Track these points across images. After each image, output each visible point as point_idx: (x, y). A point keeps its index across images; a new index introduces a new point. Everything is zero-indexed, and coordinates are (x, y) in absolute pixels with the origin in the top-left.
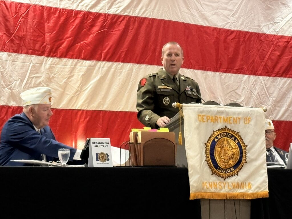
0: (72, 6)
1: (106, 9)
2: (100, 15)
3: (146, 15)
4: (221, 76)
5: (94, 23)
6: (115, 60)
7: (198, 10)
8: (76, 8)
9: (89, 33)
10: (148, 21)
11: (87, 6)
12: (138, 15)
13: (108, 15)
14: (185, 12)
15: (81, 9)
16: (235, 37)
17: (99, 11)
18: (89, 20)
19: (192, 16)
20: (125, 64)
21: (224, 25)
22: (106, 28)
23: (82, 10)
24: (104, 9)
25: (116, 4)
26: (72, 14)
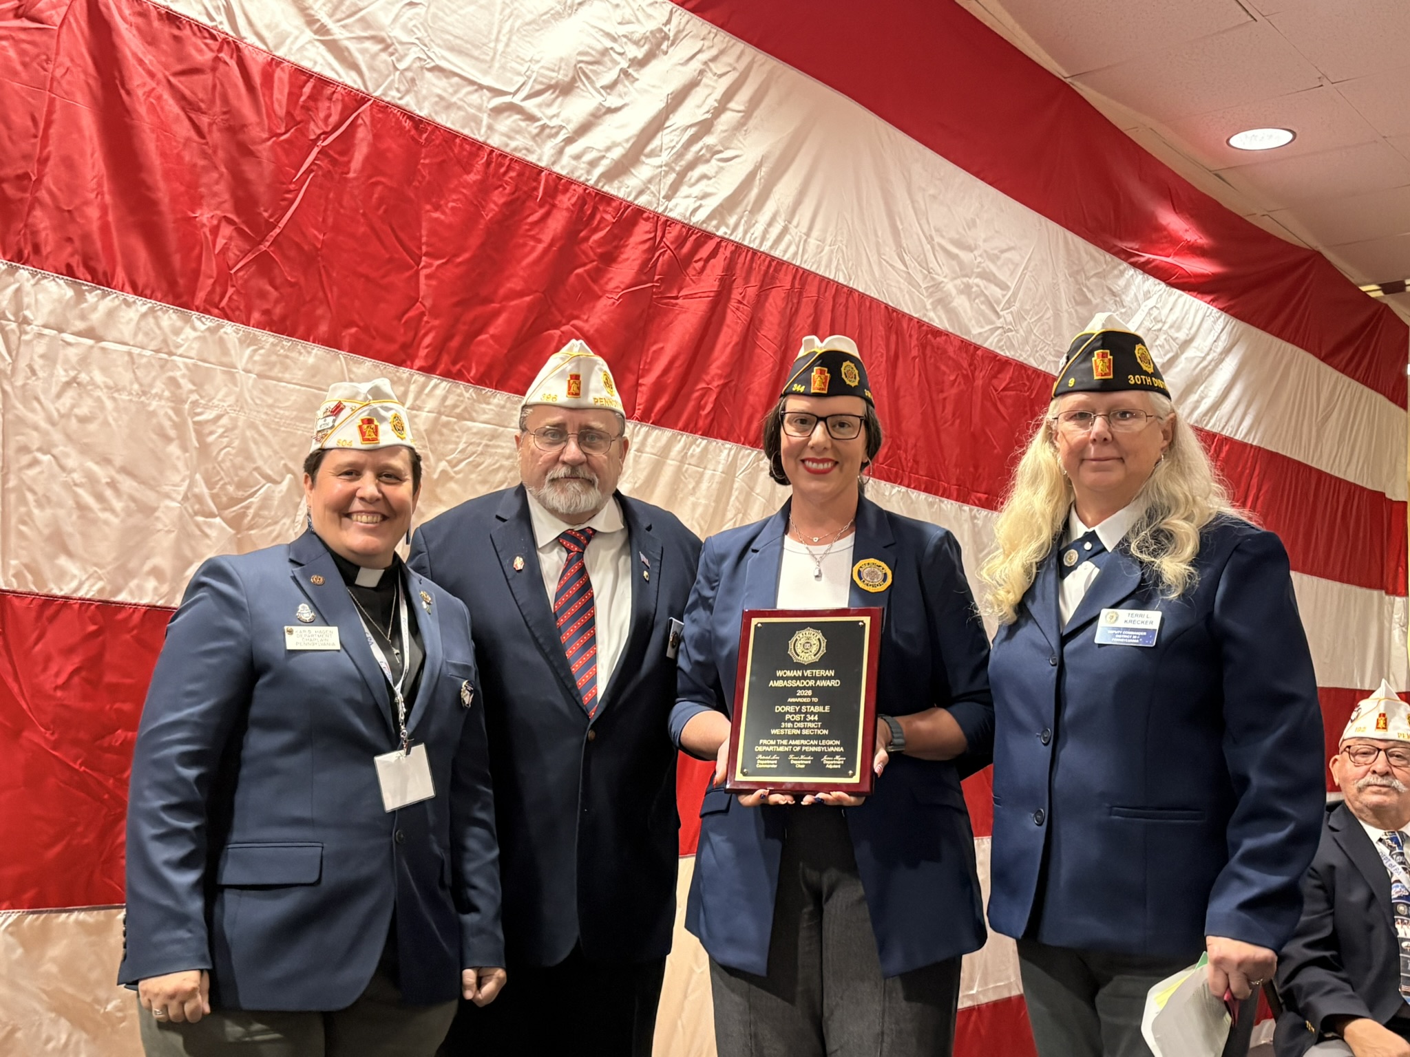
0: (535, 148)
1: (659, 193)
2: (639, 212)
3: (785, 252)
4: (974, 517)
5: (616, 247)
6: (681, 424)
7: (924, 264)
8: (554, 163)
9: (596, 288)
10: (790, 278)
11: (593, 164)
12: (761, 244)
13: (667, 221)
14: (891, 265)
15: (572, 172)
16: (1009, 383)
17: (636, 197)
18: (596, 230)
19: (909, 283)
20: (714, 444)
21: (985, 335)
22: (657, 277)
23: (575, 176)
24: (652, 193)
25: (693, 180)
26: (535, 184)
